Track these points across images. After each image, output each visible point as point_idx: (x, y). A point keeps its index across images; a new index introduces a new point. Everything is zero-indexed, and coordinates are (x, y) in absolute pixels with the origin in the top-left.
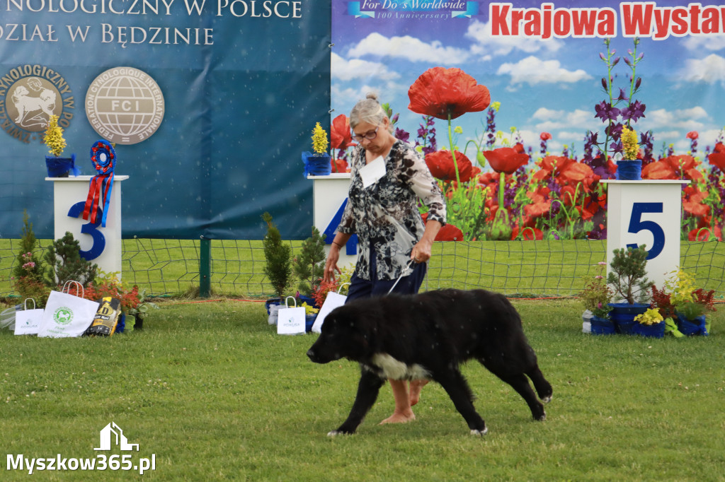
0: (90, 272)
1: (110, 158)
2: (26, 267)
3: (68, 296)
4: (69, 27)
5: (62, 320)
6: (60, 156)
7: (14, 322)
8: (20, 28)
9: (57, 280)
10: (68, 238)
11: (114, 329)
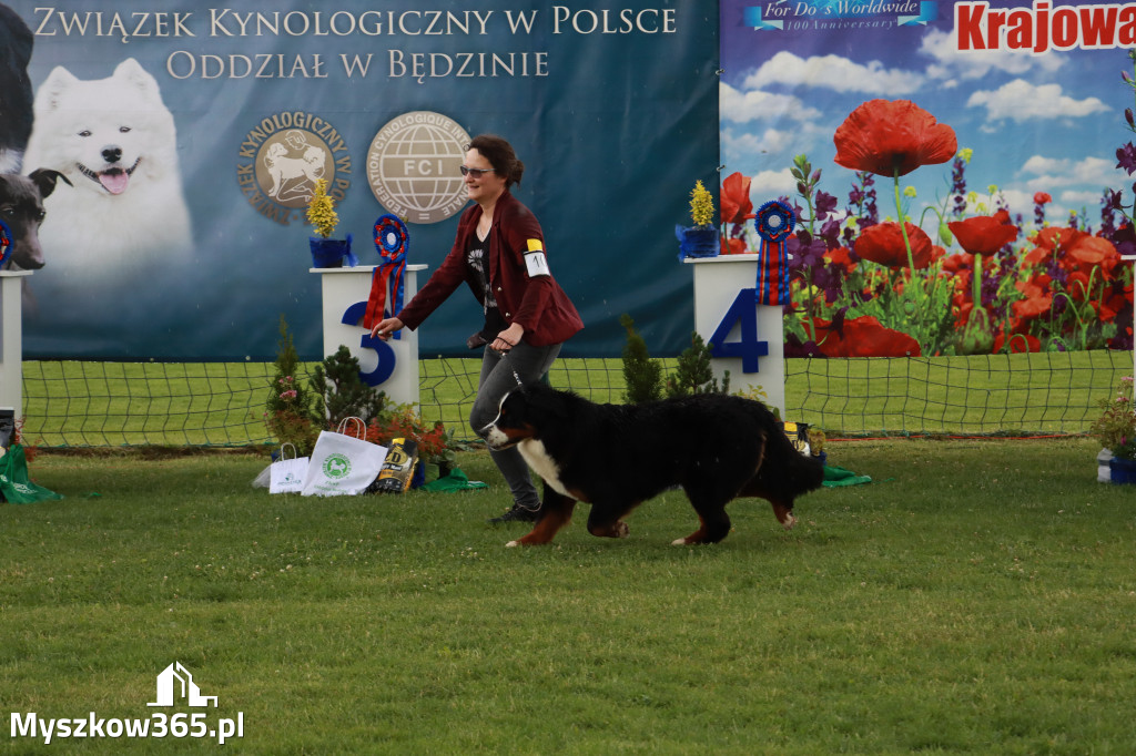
0: (374, 402)
1: (400, 240)
2: (285, 397)
3: (344, 437)
4: (344, 56)
5: (336, 473)
6: (330, 237)
7: (269, 477)
8: (275, 61)
9: (328, 415)
10: (343, 353)
11: (409, 483)
